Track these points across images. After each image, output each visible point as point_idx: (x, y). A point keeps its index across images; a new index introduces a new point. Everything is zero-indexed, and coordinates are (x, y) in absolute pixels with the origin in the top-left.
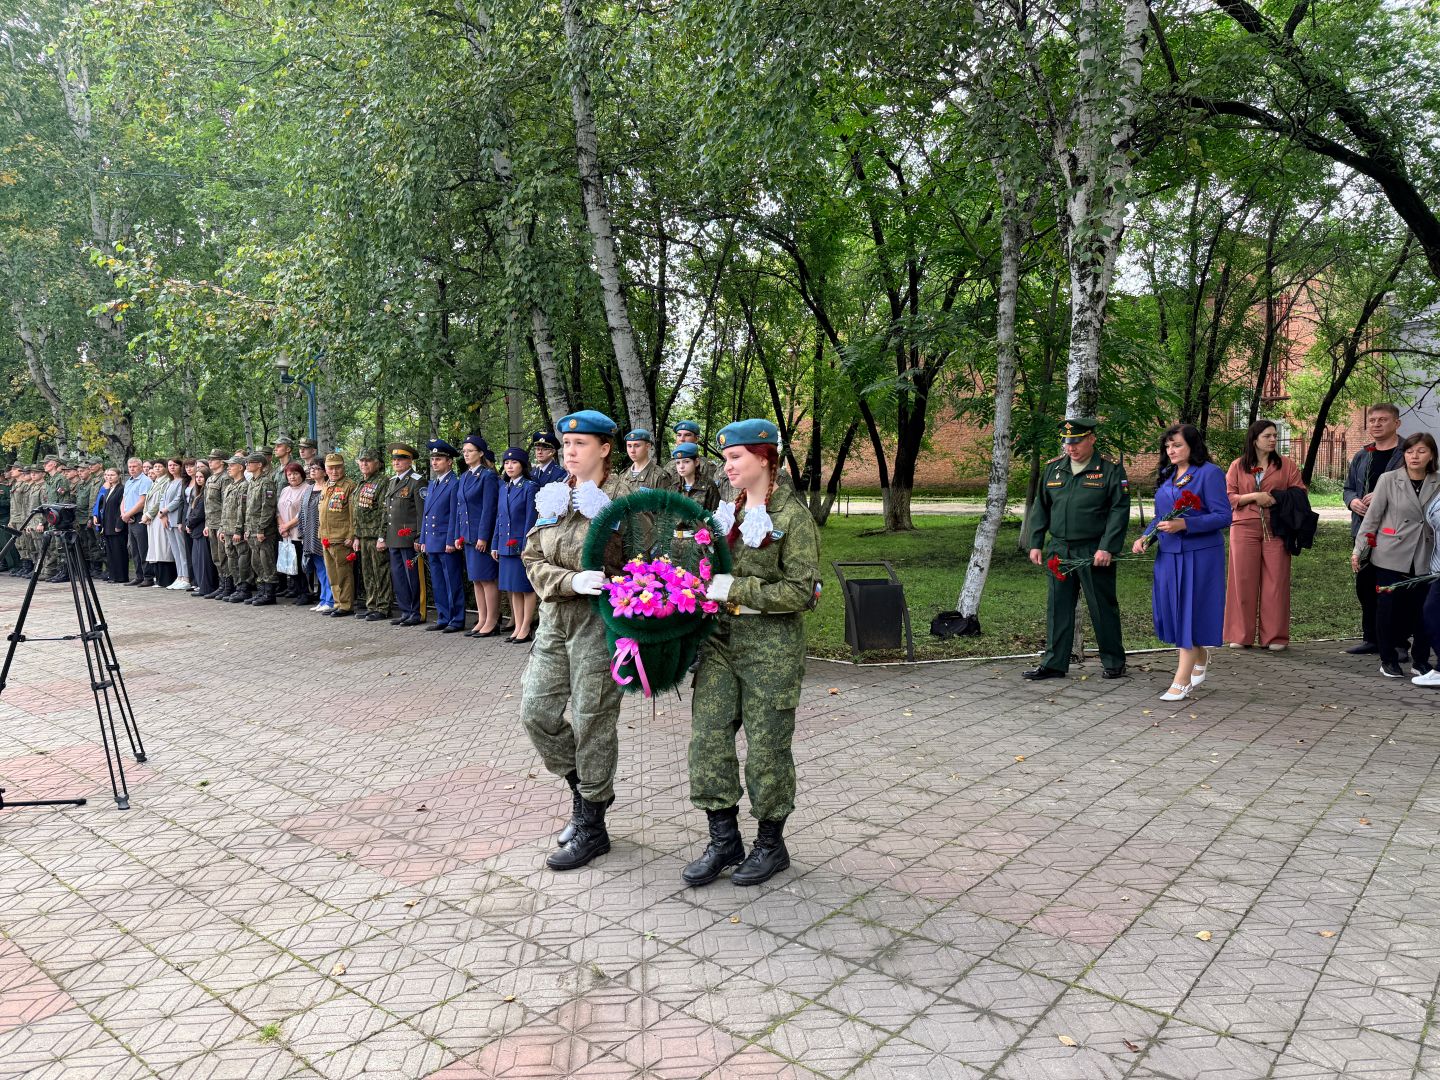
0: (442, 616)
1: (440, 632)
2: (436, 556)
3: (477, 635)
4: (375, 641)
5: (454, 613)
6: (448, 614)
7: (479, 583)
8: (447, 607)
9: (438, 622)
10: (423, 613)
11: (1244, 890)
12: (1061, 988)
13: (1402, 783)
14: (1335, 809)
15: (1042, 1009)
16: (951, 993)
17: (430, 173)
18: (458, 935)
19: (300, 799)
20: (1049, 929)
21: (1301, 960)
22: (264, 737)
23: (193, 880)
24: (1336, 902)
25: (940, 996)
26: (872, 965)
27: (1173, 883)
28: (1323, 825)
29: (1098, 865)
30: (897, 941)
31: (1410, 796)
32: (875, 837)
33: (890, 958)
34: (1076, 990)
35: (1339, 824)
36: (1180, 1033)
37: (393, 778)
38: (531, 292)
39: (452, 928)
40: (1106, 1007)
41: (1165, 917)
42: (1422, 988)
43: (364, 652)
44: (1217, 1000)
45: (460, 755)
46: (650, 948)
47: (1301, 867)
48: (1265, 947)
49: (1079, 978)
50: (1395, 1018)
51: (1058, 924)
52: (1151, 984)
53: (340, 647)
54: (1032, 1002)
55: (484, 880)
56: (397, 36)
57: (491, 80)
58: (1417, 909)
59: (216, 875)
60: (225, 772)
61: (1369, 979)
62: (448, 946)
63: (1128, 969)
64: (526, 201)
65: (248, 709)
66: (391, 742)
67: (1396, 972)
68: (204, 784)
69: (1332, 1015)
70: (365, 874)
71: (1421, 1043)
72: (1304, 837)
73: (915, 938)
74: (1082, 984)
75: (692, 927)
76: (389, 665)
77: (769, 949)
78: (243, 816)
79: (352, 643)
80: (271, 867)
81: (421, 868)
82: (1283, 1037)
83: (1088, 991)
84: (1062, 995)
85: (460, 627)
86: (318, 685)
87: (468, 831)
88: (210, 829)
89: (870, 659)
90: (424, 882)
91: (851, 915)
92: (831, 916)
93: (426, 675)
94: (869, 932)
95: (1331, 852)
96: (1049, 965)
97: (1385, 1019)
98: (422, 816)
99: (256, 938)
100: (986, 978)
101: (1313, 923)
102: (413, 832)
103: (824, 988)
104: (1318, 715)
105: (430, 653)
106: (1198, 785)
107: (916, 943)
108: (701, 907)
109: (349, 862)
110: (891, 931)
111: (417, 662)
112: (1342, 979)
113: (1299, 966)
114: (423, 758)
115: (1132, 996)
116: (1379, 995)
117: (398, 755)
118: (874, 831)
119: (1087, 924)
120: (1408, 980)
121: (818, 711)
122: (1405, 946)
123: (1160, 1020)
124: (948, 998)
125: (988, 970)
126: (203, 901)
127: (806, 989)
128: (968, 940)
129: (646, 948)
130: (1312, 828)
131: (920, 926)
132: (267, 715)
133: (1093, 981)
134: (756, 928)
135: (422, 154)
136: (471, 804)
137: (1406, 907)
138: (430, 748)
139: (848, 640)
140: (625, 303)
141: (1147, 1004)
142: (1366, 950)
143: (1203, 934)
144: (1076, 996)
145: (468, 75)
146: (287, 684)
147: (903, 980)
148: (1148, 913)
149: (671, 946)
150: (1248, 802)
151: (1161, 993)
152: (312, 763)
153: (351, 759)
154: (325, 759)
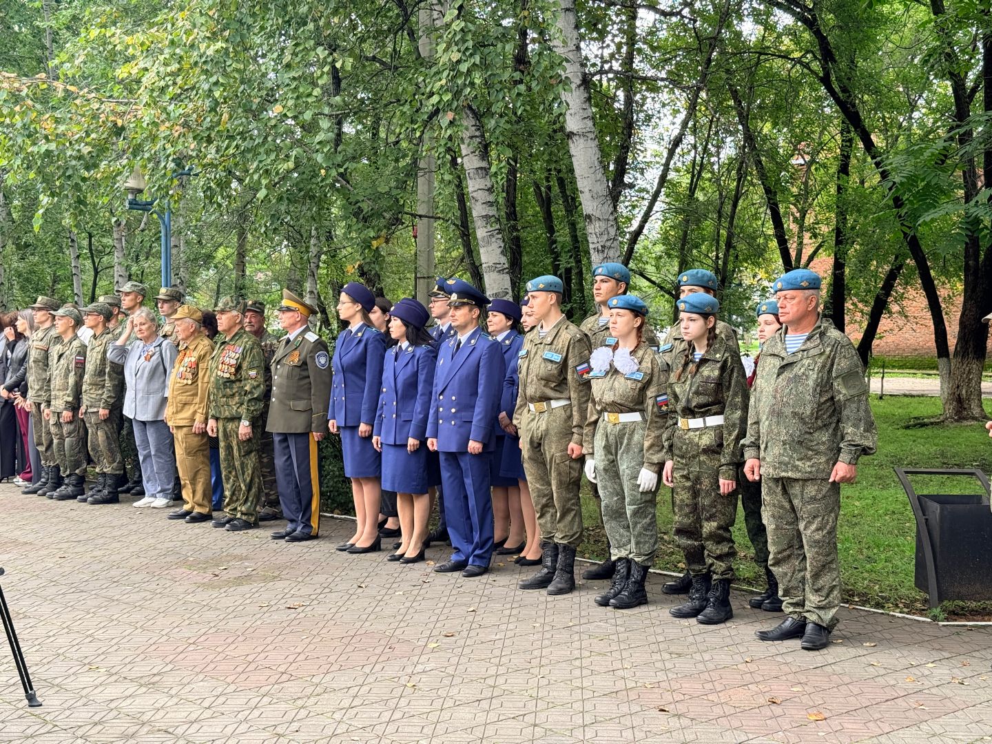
4: (246, 558)
10: (315, 523)
22: (113, 691)
65: (88, 649)
76: (268, 594)
86: (177, 618)
89: (954, 614)
93: (320, 610)
111: (305, 591)
132: (114, 660)
139: (921, 582)
153: (229, 730)
154: (196, 726)
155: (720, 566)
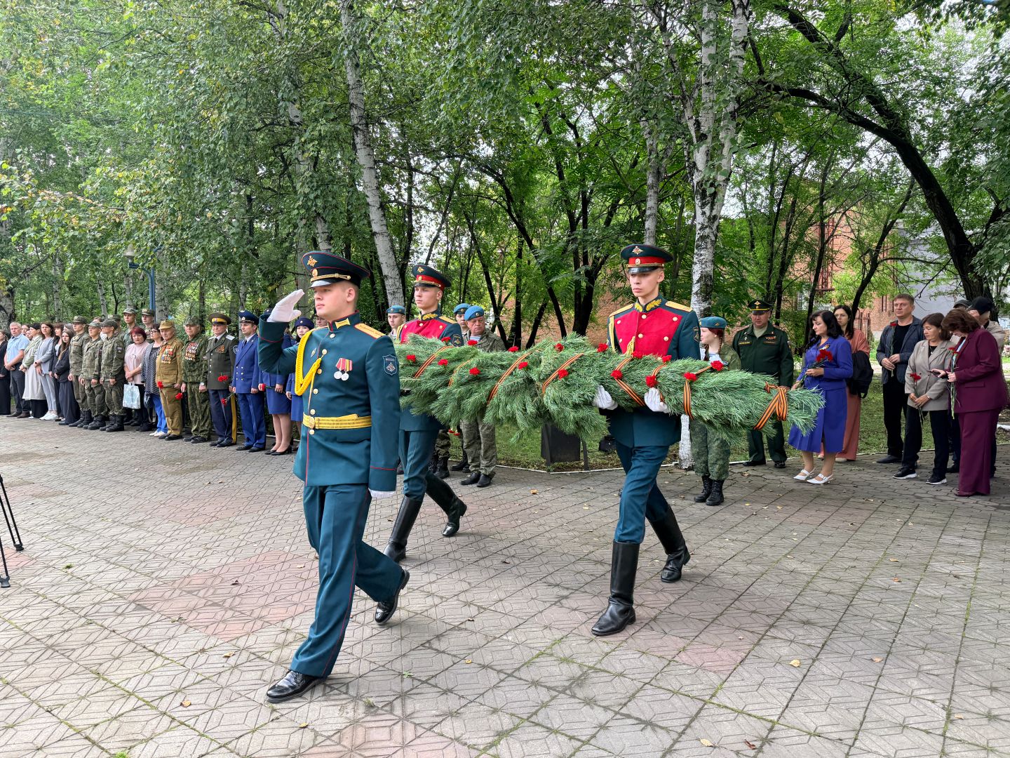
0: (248, 440)
1: (247, 451)
2: (244, 396)
3: (275, 453)
4: (198, 458)
5: (258, 437)
6: (253, 438)
7: (276, 416)
8: (252, 433)
9: (245, 444)
10: (234, 437)
11: (820, 630)
12: (700, 704)
13: (919, 552)
14: (877, 571)
15: (688, 720)
16: (624, 711)
17: (242, 119)
18: (264, 678)
19: (142, 577)
20: (690, 661)
21: (861, 679)
22: (114, 531)
23: (59, 641)
24: (881, 637)
25: (617, 713)
26: (568, 692)
27: (772, 626)
28: (870, 582)
29: (721, 614)
30: (584, 673)
31: (925, 562)
32: (566, 597)
33: (580, 686)
34: (711, 706)
35: (880, 581)
36: (783, 734)
37: (213, 561)
38: (316, 205)
39: (260, 673)
40: (732, 717)
41: (769, 650)
42: (942, 696)
43: (190, 466)
44: (807, 709)
45: (263, 543)
46: (407, 685)
47: (857, 613)
48: (836, 670)
49: (713, 696)
50: (926, 719)
51: (696, 658)
52: (761, 700)
53: (171, 462)
54: (681, 715)
55: (283, 636)
56: (218, 19)
57: (287, 52)
58: (935, 640)
59: (78, 636)
60: (85, 558)
61: (907, 691)
62: (257, 687)
63: (745, 689)
64: (312, 140)
65: (102, 509)
66: (211, 534)
67: (925, 685)
68: (69, 567)
69: (884, 717)
70: (193, 634)
71: (943, 735)
72: (858, 591)
73: (597, 671)
74: (714, 700)
75: (438, 667)
76: (208, 476)
77: (494, 682)
78: (99, 590)
79: (182, 460)
80: (120, 630)
81: (235, 628)
82: (852, 735)
83: (719, 705)
84: (701, 709)
85: (262, 448)
86: (156, 491)
87: (270, 600)
88: (72, 601)
89: (558, 469)
90: (238, 638)
91: (552, 655)
92: (538, 656)
93: (237, 483)
94: (564, 667)
95: (876, 602)
96: (691, 688)
97: (919, 719)
98: (236, 588)
99: (109, 685)
100: (648, 698)
101: (867, 652)
102: (229, 601)
103: (534, 710)
104: (861, 506)
105: (239, 467)
106: (785, 556)
107: (598, 674)
108: (443, 652)
109: (181, 624)
110: (580, 666)
111: (230, 473)
112: (890, 692)
113: (860, 683)
114: (235, 545)
115: (749, 708)
116: (914, 702)
117: (217, 544)
118: (565, 593)
119: (716, 657)
120: (932, 691)
121: (523, 507)
122: (929, 667)
123: (769, 725)
124: (622, 714)
125: (649, 692)
126: (68, 657)
127: (522, 711)
128: (635, 671)
129: (405, 684)
130: (863, 585)
131: (600, 661)
132: (117, 514)
133: (722, 698)
134: (484, 667)
135: (236, 104)
136: (272, 580)
137: (928, 639)
138: (241, 537)
139: (543, 456)
140: (384, 215)
141: (759, 714)
142: (903, 670)
143: (795, 662)
144: (711, 710)
145: (270, 49)
146: (132, 491)
147: (590, 702)
148: (756, 648)
149: (423, 682)
150: (818, 567)
151: (769, 706)
152: (152, 550)
153: (181, 547)
154: (161, 547)
155: (442, 451)
